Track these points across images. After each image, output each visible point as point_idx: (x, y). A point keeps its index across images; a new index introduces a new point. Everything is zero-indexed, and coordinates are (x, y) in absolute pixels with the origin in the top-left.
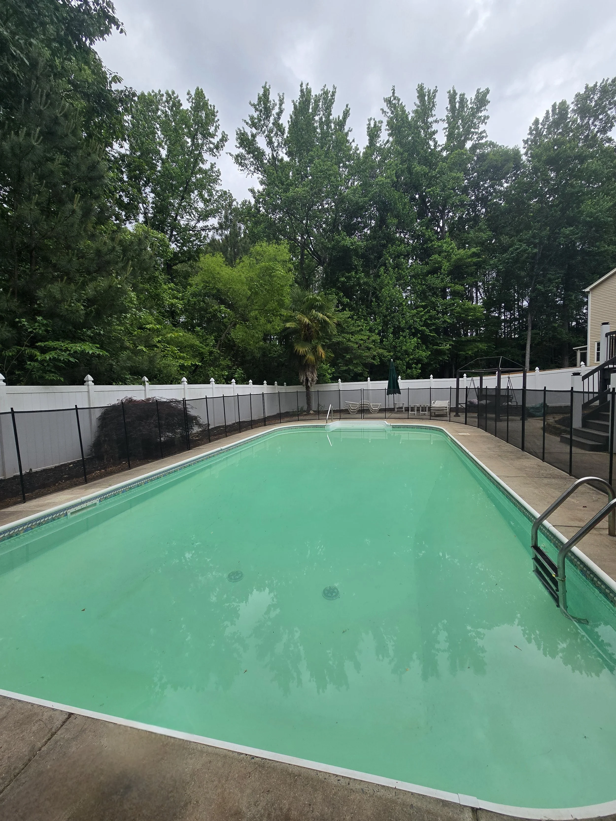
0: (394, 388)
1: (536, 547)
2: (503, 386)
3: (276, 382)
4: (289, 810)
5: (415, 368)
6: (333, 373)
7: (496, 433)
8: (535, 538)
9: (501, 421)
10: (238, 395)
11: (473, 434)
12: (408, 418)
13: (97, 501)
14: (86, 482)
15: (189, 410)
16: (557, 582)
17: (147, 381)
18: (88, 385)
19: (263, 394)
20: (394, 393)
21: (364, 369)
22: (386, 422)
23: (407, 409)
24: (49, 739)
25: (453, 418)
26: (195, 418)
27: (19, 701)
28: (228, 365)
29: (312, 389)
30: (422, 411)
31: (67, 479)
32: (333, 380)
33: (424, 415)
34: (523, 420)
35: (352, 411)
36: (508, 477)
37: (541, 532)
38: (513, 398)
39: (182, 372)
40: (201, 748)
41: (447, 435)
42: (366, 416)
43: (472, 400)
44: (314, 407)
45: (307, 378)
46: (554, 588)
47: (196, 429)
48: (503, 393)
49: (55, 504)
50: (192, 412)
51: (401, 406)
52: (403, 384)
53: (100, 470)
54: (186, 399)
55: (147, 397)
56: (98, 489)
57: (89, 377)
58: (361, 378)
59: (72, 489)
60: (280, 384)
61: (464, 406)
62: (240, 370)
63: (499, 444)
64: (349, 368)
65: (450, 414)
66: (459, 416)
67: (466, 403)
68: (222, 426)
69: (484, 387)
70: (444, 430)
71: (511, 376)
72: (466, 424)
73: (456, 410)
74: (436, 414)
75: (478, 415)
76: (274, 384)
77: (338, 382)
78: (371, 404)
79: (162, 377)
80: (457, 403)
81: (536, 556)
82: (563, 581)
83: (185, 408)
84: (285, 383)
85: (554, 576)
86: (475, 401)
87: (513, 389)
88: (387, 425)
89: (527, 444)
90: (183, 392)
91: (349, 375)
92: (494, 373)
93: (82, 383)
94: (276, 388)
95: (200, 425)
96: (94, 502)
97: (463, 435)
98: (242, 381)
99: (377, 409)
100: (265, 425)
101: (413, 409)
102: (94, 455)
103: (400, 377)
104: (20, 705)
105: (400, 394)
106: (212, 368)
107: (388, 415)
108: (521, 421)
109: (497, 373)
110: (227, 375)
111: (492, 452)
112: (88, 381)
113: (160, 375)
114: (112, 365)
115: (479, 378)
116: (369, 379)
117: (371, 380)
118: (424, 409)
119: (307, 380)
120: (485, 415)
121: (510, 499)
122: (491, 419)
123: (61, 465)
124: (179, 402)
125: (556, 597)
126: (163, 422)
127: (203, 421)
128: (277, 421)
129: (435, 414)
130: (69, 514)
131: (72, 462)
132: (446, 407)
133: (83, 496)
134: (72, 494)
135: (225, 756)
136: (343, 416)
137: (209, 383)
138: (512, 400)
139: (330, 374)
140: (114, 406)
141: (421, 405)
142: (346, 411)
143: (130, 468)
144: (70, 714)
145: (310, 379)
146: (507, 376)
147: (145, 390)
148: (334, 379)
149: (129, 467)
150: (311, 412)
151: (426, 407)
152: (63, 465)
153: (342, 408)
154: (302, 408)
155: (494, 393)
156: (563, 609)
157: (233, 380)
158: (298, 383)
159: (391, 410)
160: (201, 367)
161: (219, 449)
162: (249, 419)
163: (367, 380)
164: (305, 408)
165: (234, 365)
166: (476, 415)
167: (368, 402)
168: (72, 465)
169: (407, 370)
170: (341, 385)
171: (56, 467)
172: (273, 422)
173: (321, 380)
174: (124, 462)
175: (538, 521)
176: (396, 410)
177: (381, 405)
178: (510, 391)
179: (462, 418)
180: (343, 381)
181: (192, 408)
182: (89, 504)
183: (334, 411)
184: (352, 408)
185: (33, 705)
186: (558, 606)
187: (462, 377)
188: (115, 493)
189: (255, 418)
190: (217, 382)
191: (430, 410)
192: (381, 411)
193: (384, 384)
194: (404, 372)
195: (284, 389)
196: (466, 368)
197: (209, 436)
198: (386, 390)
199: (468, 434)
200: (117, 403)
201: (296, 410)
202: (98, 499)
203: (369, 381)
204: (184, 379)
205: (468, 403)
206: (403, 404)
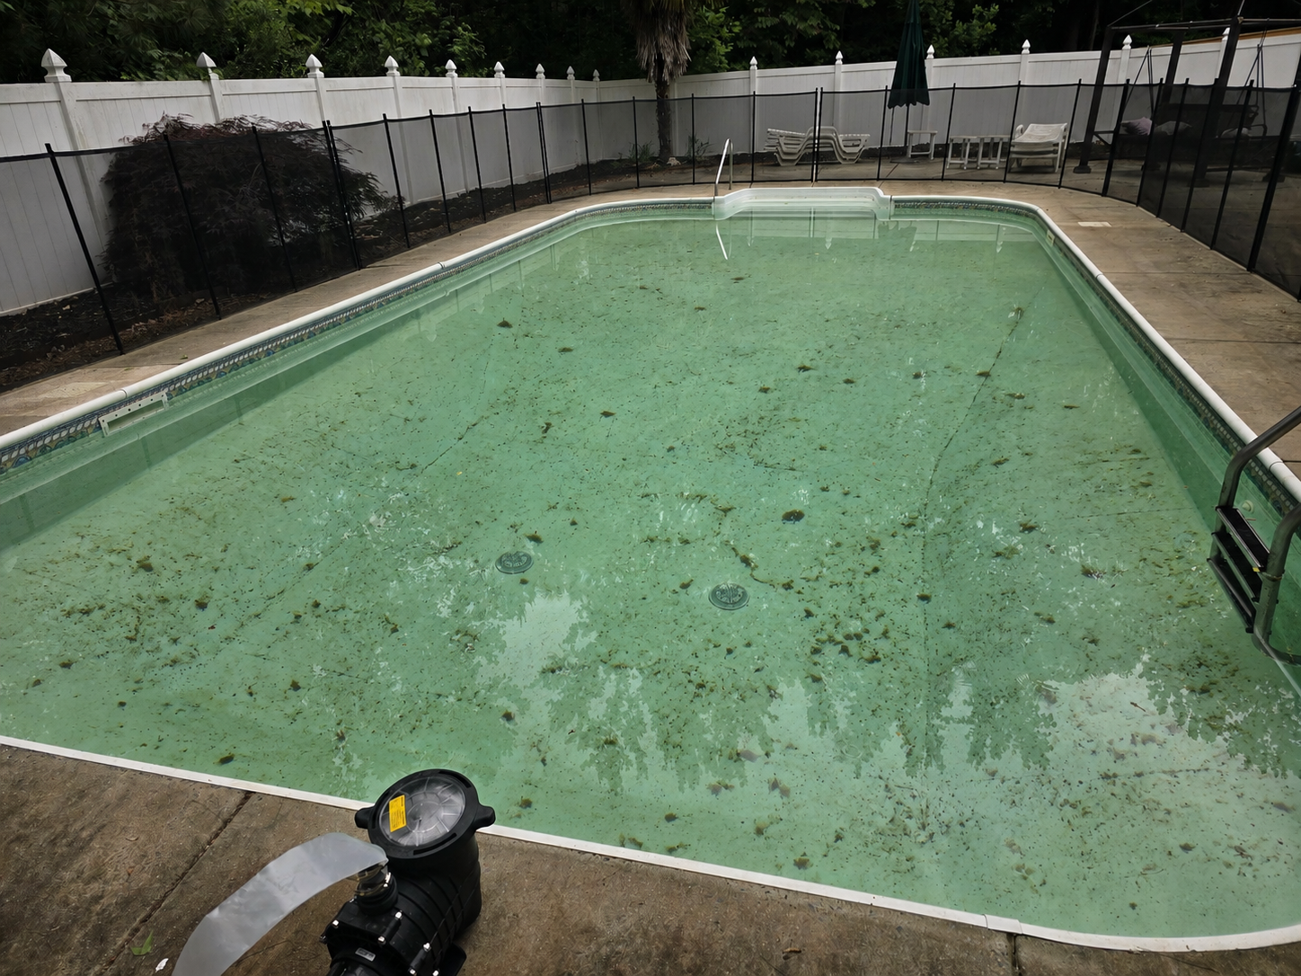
0: (911, 85)
1: (1227, 509)
2: (1237, 79)
3: (570, 70)
4: (680, 928)
5: (981, 17)
6: (736, 38)
7: (1184, 220)
8: (1231, 490)
9: (1206, 183)
10: (471, 113)
11: (1119, 225)
12: (942, 179)
13: (162, 396)
14: (120, 349)
15: (342, 156)
16: (1261, 583)
17: (212, 68)
18: (56, 82)
19: (539, 108)
20: (910, 100)
21: (829, 23)
22: (880, 192)
23: (941, 152)
24: (221, 829)
25: (1072, 178)
26: (362, 179)
27: (141, 773)
28: (428, 13)
29: (675, 92)
30: (985, 155)
31: (69, 343)
32: (735, 62)
33: (989, 167)
34: (1272, 181)
35: (784, 157)
36: (1194, 341)
37: (1249, 474)
38: (1256, 114)
39: (301, 37)
40: (510, 844)
41: (1045, 226)
42: (826, 172)
43: (1135, 122)
44: (680, 148)
45: (660, 55)
46: (1251, 595)
47: (369, 212)
48: (1229, 100)
49: (67, 403)
50: (353, 163)
51: (925, 140)
52: (940, 71)
53: (145, 319)
54: (332, 124)
55: (223, 117)
56: (159, 367)
57: (53, 58)
58: (817, 54)
59: (93, 366)
60: (583, 75)
61: (1109, 138)
62: (465, 29)
63: (1187, 253)
64: (784, 22)
65: (1062, 167)
66: (1088, 171)
67: (1116, 133)
68: (434, 203)
69: (1179, 80)
70: (1041, 212)
71: (1269, 40)
72: (1104, 193)
73: (1081, 153)
74: (1024, 163)
75: (1144, 168)
76: (564, 77)
77: (747, 68)
78: (841, 137)
79: (249, 54)
80: (1090, 131)
81: (1224, 527)
82: (1276, 582)
83: (333, 151)
84: (596, 73)
85: (1256, 570)
86: (1145, 123)
87: (1264, 90)
88: (883, 201)
89: (1265, 253)
90: (315, 104)
91: (782, 42)
92: (1215, 34)
93: (37, 74)
94: (571, 90)
95: (378, 201)
96: (156, 397)
97: (1092, 229)
98: (475, 66)
99: (856, 150)
100: (549, 201)
101: (958, 150)
102: (115, 279)
103: (931, 49)
104: (144, 778)
105: (928, 104)
106: (384, 25)
107: (886, 169)
108: (1265, 186)
109: (1227, 31)
110: (430, 48)
111: (1164, 276)
112: (53, 69)
113: (242, 48)
114: (104, 17)
115: (1168, 50)
116: (839, 55)
117: (845, 61)
118: (990, 148)
119: (660, 63)
120: (1163, 167)
121: (1187, 398)
122: (1180, 178)
123: (41, 306)
124: (314, 132)
125: (1250, 615)
126: (281, 192)
127: (385, 187)
128: (582, 189)
129: (1019, 165)
130: (104, 425)
131: (64, 300)
132: (1057, 145)
133: (128, 384)
134: (96, 379)
135: (556, 856)
136: (761, 173)
137: (383, 72)
138: (1252, 119)
139: (724, 42)
140: (139, 143)
141: (982, 139)
142: (769, 160)
143: (219, 315)
144: (248, 794)
145: (669, 60)
146: (1255, 42)
147: (212, 96)
148: (738, 60)
149: (218, 312)
150: (673, 161)
151: (997, 144)
152: (48, 305)
153: (761, 148)
154: (645, 151)
155: (1205, 101)
156: (1260, 637)
157: (451, 64)
158: (634, 72)
159: (895, 154)
160: (350, 18)
161: (437, 267)
162: (503, 182)
163: (832, 62)
164: (655, 149)
165: (444, 15)
166: (1137, 166)
167: (832, 131)
168: (68, 307)
169: (954, 26)
170: (761, 80)
171: (29, 311)
172: (570, 190)
173: (701, 62)
174: (198, 301)
175: (1247, 449)
176: (910, 153)
177: (868, 140)
178: (1253, 94)
179: (1096, 178)
180: (765, 63)
181: (349, 148)
182: (145, 402)
183: (735, 156)
184: (785, 149)
185: (170, 778)
186: (1250, 630)
187: (1119, 46)
188: (202, 377)
189: (520, 178)
190: (406, 69)
191: (1009, 152)
192: (871, 155)
193: (882, 74)
194: (944, 33)
195: (596, 91)
196: (1137, 19)
197: (406, 231)
198: (889, 93)
199: (1107, 224)
200: (144, 135)
201: (627, 155)
202: (164, 392)
203: (839, 62)
204: (314, 60)
205: (1122, 131)
206: (932, 135)
